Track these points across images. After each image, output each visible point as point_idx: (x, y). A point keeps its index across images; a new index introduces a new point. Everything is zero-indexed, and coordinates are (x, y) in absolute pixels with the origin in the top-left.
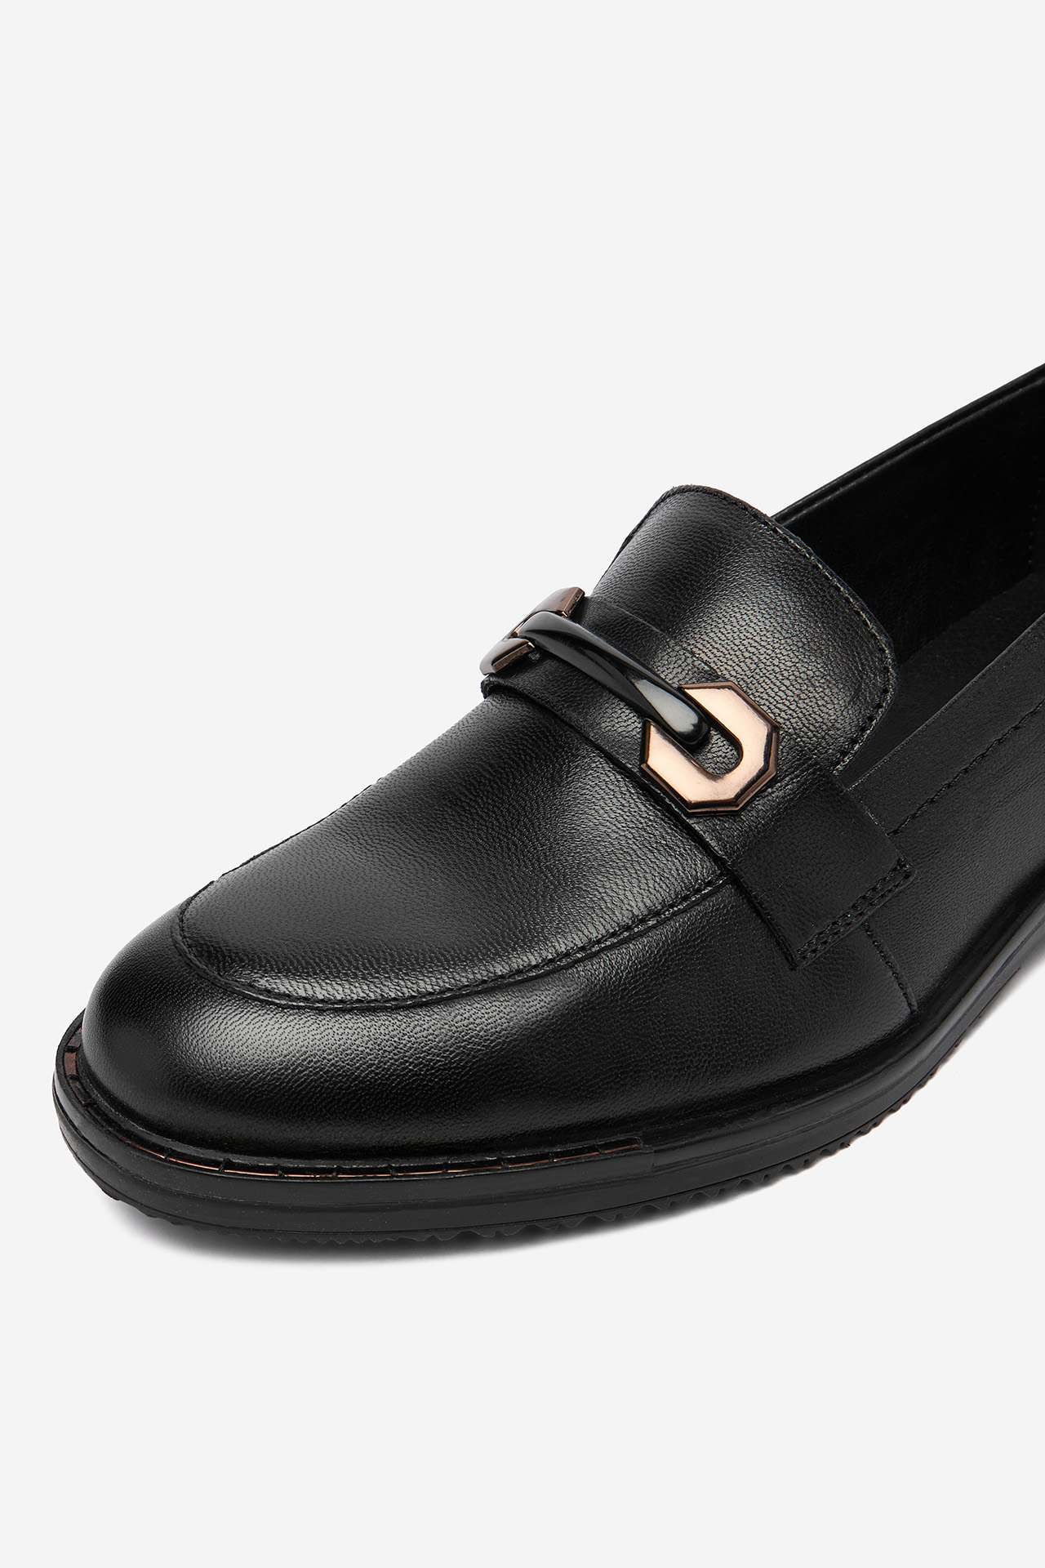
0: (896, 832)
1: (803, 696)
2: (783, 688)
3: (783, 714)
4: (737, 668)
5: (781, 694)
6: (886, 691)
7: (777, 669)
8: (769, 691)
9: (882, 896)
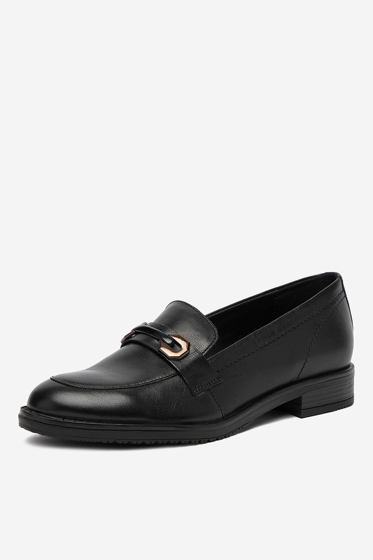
0: (218, 371)
1: (196, 338)
2: (192, 337)
3: (191, 342)
4: (181, 333)
5: (191, 338)
6: (215, 339)
7: (190, 333)
8: (189, 337)
9: (214, 384)
